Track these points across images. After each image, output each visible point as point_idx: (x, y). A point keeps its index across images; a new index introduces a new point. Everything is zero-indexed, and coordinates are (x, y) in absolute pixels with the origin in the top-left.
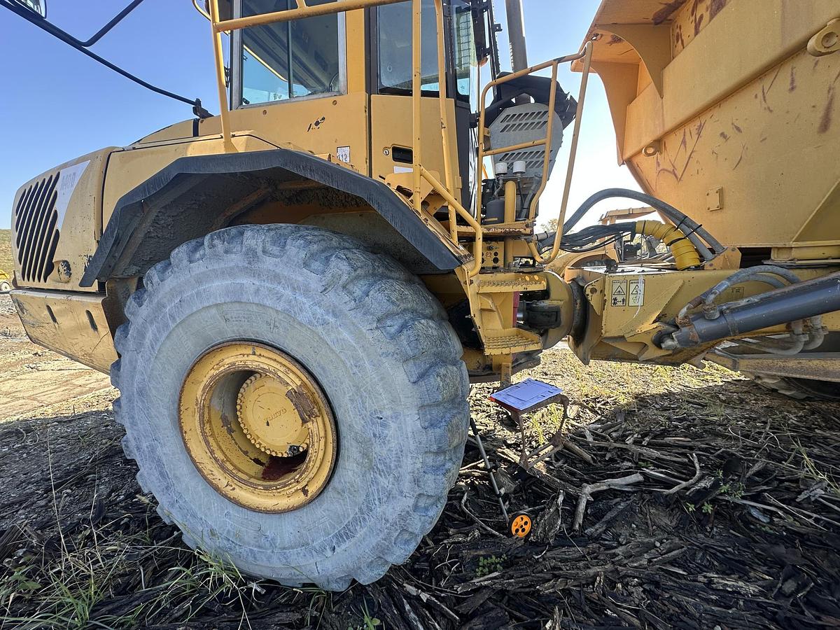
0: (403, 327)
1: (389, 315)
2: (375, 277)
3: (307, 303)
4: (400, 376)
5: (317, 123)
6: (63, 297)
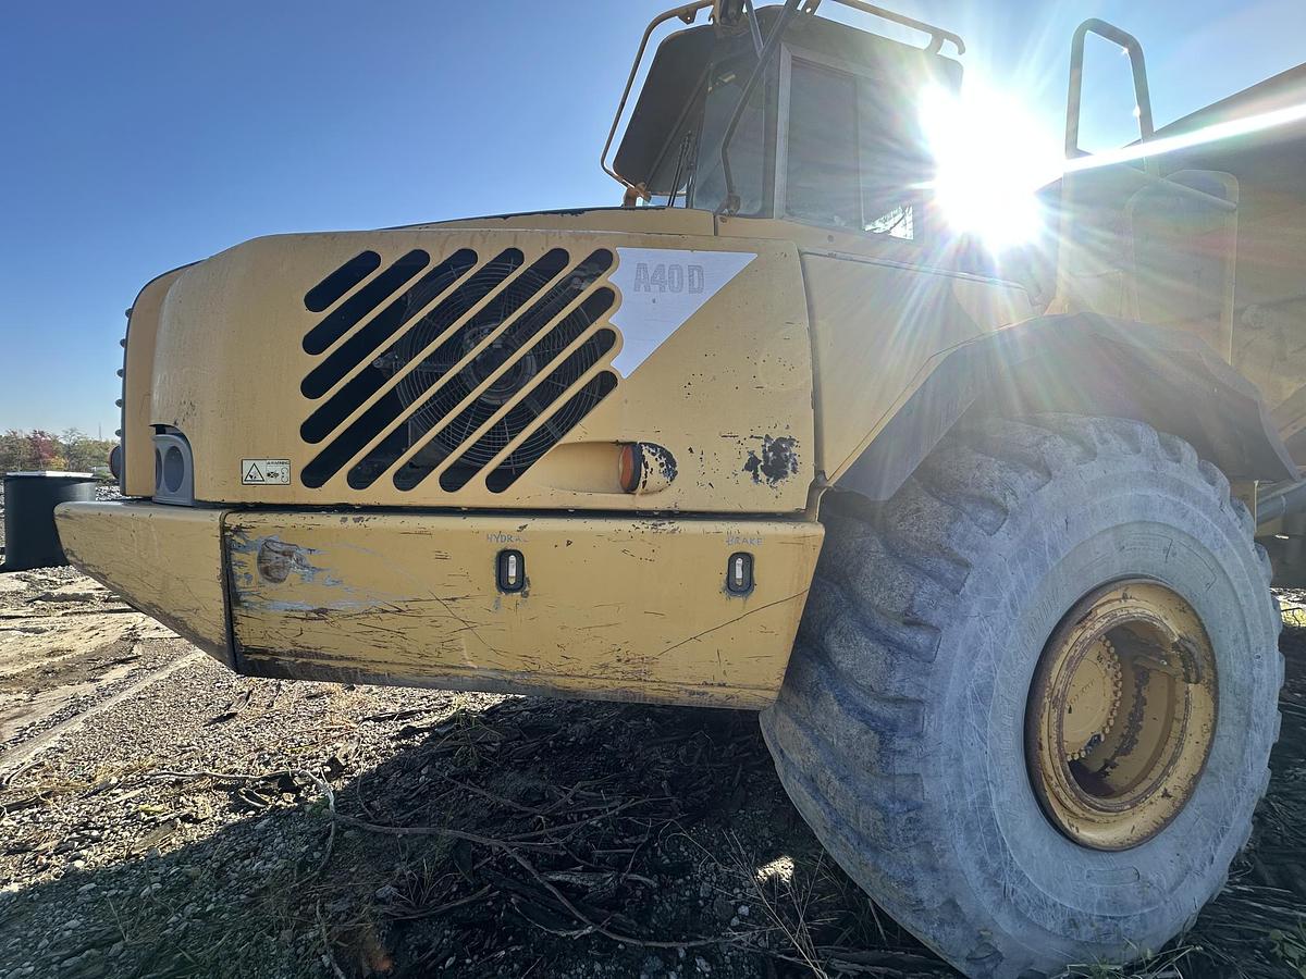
6: (626, 525)
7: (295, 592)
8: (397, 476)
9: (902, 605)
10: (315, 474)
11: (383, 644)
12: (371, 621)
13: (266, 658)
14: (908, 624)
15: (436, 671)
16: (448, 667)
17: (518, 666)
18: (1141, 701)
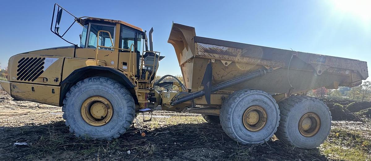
0: (126, 95)
1: (124, 93)
2: (121, 88)
3: (111, 90)
4: (125, 102)
5: (107, 55)
6: (43, 85)
7: (16, 90)
8: (24, 79)
10: (18, 79)
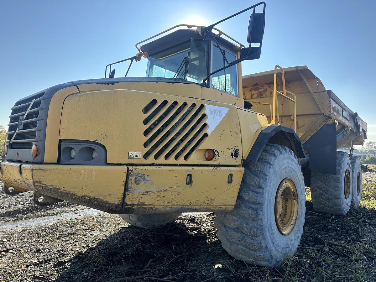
6: (211, 168)
7: (142, 188)
8: (165, 156)
9: (257, 184)
10: (146, 156)
11: (160, 200)
12: (158, 194)
13: (130, 207)
14: (258, 188)
15: (170, 206)
16: (173, 205)
17: (187, 203)
18: (286, 206)
